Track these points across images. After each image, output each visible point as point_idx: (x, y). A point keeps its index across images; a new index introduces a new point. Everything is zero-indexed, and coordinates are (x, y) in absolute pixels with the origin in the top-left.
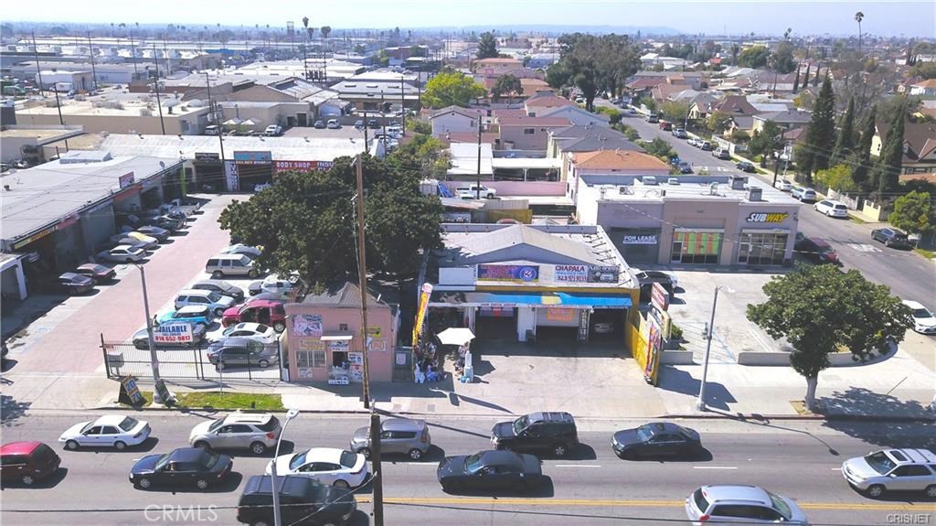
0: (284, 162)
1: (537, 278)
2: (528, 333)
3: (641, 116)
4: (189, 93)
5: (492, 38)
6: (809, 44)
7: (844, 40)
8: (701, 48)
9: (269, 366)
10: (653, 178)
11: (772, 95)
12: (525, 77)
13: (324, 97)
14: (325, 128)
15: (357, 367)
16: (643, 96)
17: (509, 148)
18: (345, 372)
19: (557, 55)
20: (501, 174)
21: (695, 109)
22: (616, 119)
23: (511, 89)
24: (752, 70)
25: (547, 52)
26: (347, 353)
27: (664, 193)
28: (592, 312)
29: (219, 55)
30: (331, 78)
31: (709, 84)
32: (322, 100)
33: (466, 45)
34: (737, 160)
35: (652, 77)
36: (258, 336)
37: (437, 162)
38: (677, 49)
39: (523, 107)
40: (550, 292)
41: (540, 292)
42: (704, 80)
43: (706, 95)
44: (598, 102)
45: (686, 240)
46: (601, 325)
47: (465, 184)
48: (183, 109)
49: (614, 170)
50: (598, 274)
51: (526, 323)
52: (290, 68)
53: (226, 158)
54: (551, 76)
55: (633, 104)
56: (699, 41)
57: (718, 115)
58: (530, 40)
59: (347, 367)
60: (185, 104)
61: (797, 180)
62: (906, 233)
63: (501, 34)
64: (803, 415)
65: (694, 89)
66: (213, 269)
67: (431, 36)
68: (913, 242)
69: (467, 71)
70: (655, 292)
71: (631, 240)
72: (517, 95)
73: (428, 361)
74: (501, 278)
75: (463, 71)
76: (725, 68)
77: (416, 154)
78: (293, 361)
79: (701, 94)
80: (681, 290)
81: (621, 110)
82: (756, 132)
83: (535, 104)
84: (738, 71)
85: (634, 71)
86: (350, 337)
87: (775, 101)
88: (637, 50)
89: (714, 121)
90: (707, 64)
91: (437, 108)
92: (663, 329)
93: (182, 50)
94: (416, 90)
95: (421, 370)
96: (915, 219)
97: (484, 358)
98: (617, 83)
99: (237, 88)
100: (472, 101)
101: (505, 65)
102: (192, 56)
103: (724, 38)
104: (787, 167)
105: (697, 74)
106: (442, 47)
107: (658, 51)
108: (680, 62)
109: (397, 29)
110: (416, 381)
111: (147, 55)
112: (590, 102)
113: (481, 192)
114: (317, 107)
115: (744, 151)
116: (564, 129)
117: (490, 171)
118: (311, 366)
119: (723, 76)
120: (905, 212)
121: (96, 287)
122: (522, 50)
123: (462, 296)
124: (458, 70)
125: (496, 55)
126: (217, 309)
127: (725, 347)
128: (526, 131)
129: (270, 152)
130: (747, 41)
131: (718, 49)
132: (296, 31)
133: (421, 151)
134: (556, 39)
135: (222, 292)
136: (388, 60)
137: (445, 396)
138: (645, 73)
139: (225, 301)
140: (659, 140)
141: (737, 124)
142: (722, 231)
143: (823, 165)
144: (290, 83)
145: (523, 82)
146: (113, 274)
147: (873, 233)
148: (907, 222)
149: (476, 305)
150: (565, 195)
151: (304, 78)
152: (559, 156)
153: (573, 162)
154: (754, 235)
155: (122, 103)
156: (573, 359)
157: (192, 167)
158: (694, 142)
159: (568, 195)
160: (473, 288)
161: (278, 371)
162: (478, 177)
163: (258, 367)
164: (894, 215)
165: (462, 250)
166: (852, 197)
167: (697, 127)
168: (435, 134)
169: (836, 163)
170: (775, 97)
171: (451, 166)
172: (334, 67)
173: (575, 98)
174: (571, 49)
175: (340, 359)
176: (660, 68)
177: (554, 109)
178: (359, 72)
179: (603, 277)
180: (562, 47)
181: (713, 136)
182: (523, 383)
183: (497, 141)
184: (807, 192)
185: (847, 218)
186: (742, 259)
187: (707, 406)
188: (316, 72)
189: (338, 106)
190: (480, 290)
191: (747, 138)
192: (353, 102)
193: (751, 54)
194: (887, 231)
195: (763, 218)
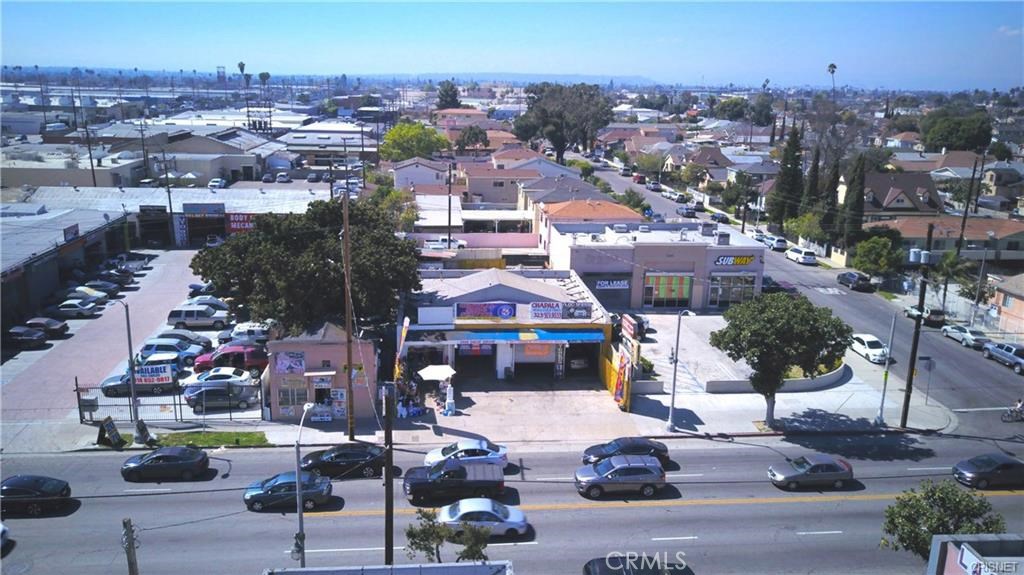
0: (239, 214)
1: (514, 315)
2: (507, 370)
3: (615, 170)
4: (117, 144)
5: (453, 87)
6: (790, 96)
7: (824, 92)
8: (677, 99)
9: (250, 407)
10: (624, 226)
11: (748, 147)
12: (491, 129)
13: (270, 149)
14: (273, 181)
15: (340, 403)
16: (616, 149)
17: (477, 201)
18: (328, 409)
19: (524, 107)
20: (471, 226)
21: (670, 161)
22: (587, 172)
23: (477, 141)
24: (729, 122)
25: (513, 103)
26: (329, 389)
27: (635, 239)
28: (567, 346)
29: (142, 103)
30: (277, 129)
31: (685, 135)
32: (270, 152)
33: (423, 94)
34: (711, 212)
35: (625, 129)
36: (236, 379)
37: (403, 215)
38: (653, 101)
39: (491, 160)
40: (527, 329)
41: (517, 329)
42: (680, 132)
43: (681, 148)
44: (568, 156)
45: (658, 284)
46: (576, 362)
47: (434, 236)
48: (114, 161)
49: (585, 220)
50: (572, 310)
51: (505, 360)
52: (228, 117)
53: (174, 211)
54: (518, 128)
55: (605, 157)
56: (676, 92)
57: (693, 167)
58: (494, 89)
59: (330, 404)
60: (116, 156)
61: (769, 230)
62: (868, 276)
63: (461, 83)
64: (763, 432)
65: (668, 141)
66: (175, 320)
67: (384, 85)
68: (876, 285)
69: (427, 122)
70: (625, 323)
71: (604, 285)
72: (483, 148)
73: (410, 398)
74: (479, 316)
75: (423, 122)
76: (701, 120)
77: (380, 206)
78: (275, 398)
79: (675, 147)
80: (653, 331)
81: (592, 164)
82: (729, 183)
83: (503, 157)
84: (713, 124)
85: (606, 123)
86: (334, 373)
87: (751, 153)
88: (608, 100)
89: (689, 173)
90: (682, 116)
91: (396, 161)
92: (633, 356)
93: (98, 98)
94: (374, 142)
95: (403, 406)
96: (875, 262)
97: (465, 394)
98: (589, 135)
99: (173, 139)
100: (434, 153)
101: (468, 116)
102: (110, 105)
103: (702, 89)
104: (758, 217)
105: (673, 126)
106: (397, 95)
107: (632, 102)
108: (654, 114)
109: (344, 76)
110: (399, 416)
111: (55, 102)
112: (560, 155)
113: (452, 244)
114: (265, 160)
115: (718, 203)
116: (534, 181)
117: (461, 223)
118: (293, 404)
119: (700, 129)
120: (867, 256)
121: (48, 342)
122: (485, 101)
123: (442, 335)
124: (417, 121)
125: (458, 105)
126: (187, 358)
127: (694, 379)
128: (495, 184)
129: (223, 204)
130: (726, 92)
131: (695, 101)
132: (227, 77)
133: (385, 204)
134: (523, 89)
135: (191, 342)
136: (337, 110)
137: (429, 428)
138: (616, 125)
139: (194, 349)
140: (632, 191)
141: (711, 176)
142: (692, 274)
143: (794, 214)
144: (232, 134)
145: (490, 134)
146: (66, 328)
147: (839, 277)
148: (868, 266)
149: (455, 343)
150: (537, 247)
151: (247, 128)
152: (530, 208)
153: (545, 212)
154: (723, 278)
155: (40, 154)
156: (550, 393)
157: (136, 220)
158: (668, 195)
159: (541, 246)
160: (453, 327)
161: (260, 411)
162: (449, 229)
163: (237, 409)
164: (856, 260)
165: (439, 294)
166: (821, 244)
167: (672, 180)
168: (397, 188)
169: (805, 212)
170: (752, 149)
171: (418, 219)
172: (279, 119)
173: (544, 152)
174: (539, 99)
175: (322, 396)
176: (634, 120)
177: (522, 161)
178: (306, 123)
179: (577, 313)
180: (529, 98)
181: (688, 189)
182: (503, 414)
183: (465, 194)
184: (778, 241)
185: (816, 265)
186: (713, 302)
187: (677, 428)
188: (260, 123)
189: (286, 159)
190: (459, 328)
191: (721, 189)
192: (303, 154)
193: (728, 106)
194: (851, 275)
195: (731, 261)
